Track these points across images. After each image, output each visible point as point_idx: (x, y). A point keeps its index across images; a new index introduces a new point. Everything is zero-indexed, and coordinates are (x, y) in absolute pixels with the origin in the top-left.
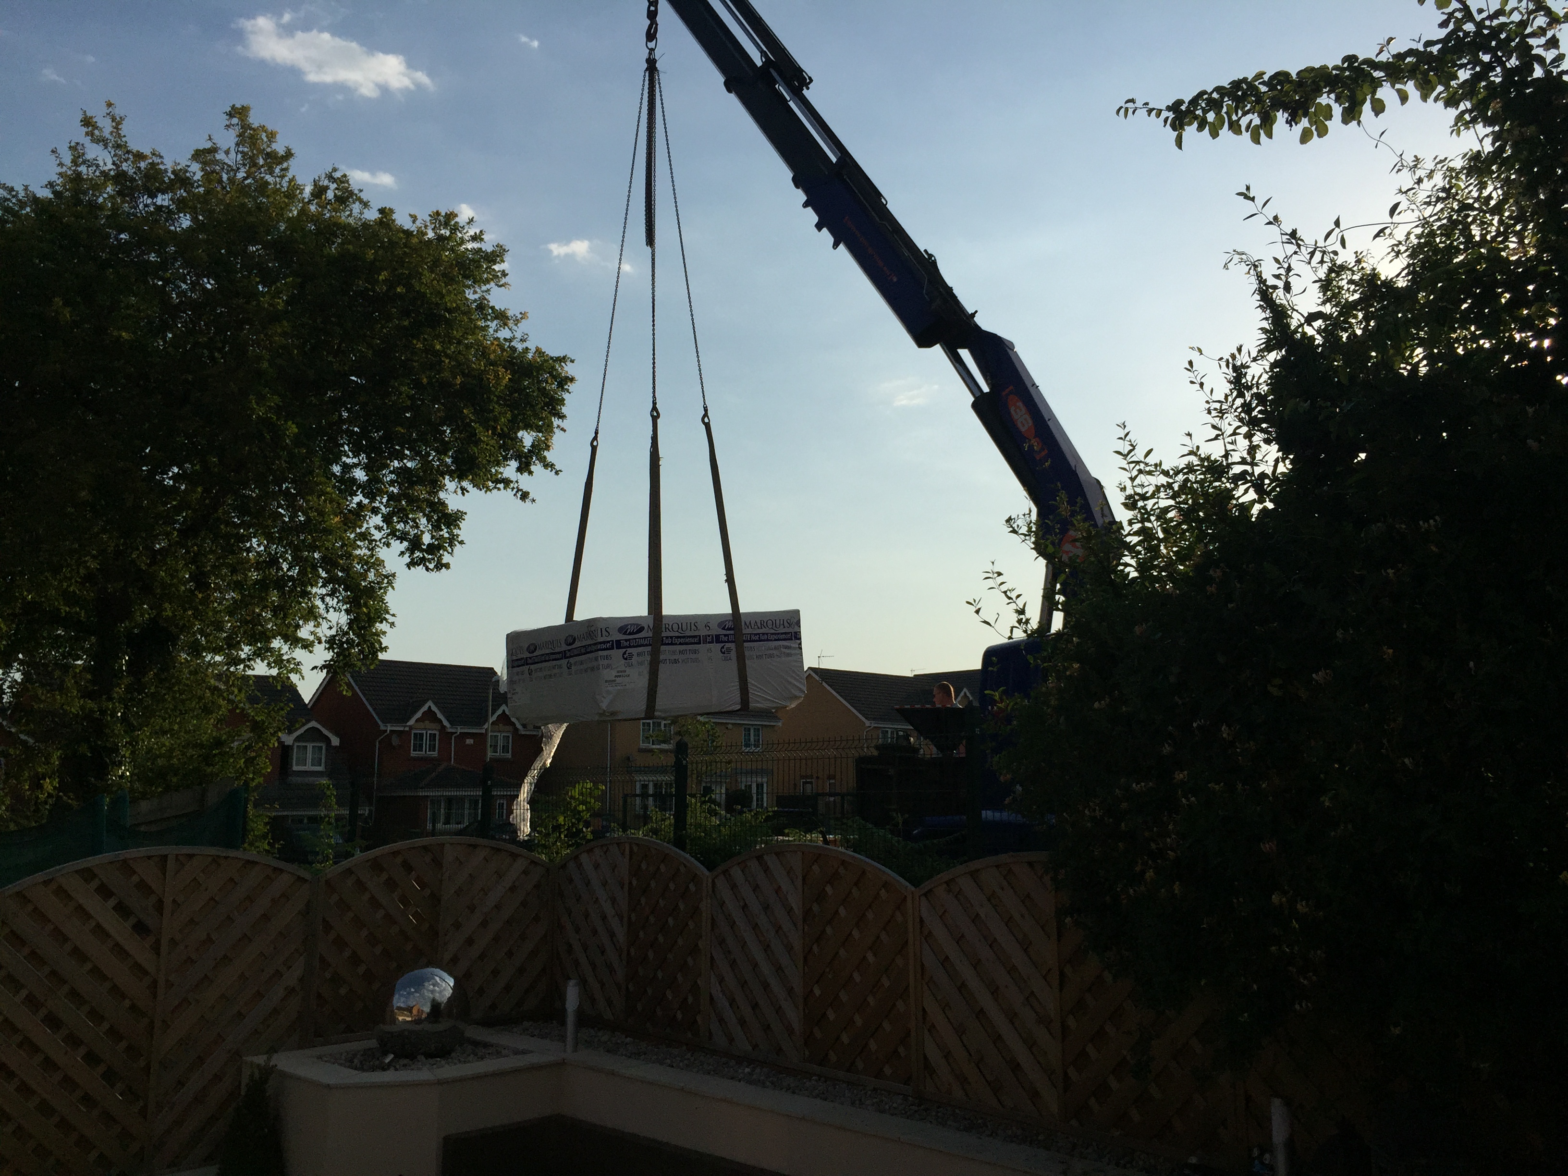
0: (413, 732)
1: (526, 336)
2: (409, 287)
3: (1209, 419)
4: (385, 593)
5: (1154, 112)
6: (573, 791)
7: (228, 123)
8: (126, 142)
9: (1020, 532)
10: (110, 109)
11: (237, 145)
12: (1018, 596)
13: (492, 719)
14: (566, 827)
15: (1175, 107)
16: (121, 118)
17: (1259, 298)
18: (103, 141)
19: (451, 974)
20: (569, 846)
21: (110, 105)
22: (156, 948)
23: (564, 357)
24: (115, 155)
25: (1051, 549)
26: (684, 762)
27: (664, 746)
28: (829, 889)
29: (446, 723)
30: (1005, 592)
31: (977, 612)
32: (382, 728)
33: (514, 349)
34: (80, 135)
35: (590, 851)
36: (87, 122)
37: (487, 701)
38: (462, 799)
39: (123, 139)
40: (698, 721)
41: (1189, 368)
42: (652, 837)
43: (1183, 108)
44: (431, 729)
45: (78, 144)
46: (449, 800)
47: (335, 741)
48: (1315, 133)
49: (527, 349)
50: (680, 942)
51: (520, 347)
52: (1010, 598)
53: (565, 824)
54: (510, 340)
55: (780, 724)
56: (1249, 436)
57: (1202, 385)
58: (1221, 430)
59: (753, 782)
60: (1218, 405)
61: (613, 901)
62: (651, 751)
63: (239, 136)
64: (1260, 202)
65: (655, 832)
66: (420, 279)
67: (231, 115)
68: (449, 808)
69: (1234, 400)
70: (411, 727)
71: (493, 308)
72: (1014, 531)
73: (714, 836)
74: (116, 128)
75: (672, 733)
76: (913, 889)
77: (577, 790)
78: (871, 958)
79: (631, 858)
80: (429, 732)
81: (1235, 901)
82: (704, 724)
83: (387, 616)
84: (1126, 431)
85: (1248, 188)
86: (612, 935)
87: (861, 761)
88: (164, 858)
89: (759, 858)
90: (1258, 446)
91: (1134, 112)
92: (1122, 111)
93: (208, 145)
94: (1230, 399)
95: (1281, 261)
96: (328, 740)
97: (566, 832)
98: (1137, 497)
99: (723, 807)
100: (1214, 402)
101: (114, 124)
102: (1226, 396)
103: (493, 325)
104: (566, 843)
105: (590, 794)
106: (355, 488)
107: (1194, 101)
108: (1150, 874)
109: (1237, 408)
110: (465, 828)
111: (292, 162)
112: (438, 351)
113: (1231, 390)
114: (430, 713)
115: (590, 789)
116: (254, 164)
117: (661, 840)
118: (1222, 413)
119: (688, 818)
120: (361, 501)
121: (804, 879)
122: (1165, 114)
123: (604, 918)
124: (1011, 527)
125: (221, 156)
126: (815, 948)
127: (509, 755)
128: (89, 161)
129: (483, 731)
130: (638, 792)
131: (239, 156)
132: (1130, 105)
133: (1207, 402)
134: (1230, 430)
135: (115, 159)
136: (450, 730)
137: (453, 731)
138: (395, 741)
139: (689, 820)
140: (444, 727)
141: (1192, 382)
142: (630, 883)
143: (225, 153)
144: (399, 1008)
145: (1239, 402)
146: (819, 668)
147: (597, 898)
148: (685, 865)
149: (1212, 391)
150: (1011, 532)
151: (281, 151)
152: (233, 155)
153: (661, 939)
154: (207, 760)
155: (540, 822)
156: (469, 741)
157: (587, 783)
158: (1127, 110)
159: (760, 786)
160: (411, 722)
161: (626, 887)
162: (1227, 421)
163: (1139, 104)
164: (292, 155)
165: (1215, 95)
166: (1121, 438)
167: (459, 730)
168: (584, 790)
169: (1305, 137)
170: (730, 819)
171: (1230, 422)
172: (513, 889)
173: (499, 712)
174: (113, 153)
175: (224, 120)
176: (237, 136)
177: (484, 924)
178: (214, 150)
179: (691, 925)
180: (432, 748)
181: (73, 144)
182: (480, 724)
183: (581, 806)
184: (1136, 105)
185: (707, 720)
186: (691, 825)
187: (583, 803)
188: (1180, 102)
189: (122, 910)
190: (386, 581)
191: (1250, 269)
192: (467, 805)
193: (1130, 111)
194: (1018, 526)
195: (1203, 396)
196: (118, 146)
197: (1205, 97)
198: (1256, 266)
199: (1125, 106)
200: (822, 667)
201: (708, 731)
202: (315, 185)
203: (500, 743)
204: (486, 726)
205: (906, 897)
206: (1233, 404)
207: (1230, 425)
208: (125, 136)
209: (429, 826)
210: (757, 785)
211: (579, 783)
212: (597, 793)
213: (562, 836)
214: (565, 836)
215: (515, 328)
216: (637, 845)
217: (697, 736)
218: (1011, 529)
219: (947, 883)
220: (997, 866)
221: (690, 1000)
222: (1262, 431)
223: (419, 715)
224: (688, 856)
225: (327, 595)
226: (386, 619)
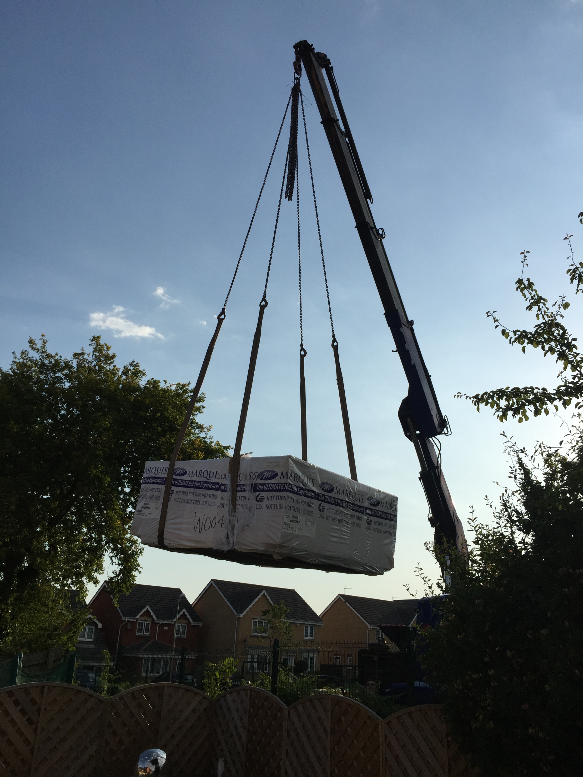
0: (138, 622)
1: (212, 437)
2: (162, 414)
3: (495, 519)
4: (138, 557)
5: (469, 398)
6: (224, 662)
7: (91, 343)
8: (47, 350)
9: (430, 549)
10: (43, 337)
11: (93, 352)
12: (429, 580)
13: (178, 616)
14: (220, 680)
15: (476, 397)
16: (46, 341)
17: (519, 465)
18: (37, 350)
19: (165, 751)
20: (221, 690)
21: (43, 335)
22: (35, 731)
23: (229, 447)
24: (41, 356)
25: (442, 560)
26: (277, 650)
27: (264, 635)
28: (343, 718)
29: (155, 618)
30: (423, 578)
31: (408, 590)
32: (123, 619)
33: (205, 442)
34: (27, 347)
35: (231, 693)
36: (31, 342)
37: (177, 607)
38: (160, 659)
39: (45, 349)
40: (282, 621)
41: (486, 499)
42: (261, 687)
43: (480, 397)
44: (146, 621)
45: (26, 351)
46: (154, 660)
47: (100, 626)
48: (524, 419)
49: (212, 442)
50: (272, 742)
51: (208, 441)
52: (425, 581)
53: (220, 678)
54: (205, 438)
55: (324, 625)
56: (511, 527)
57: (491, 506)
58: (499, 524)
59: (309, 656)
60: (498, 515)
61: (241, 720)
62: (257, 637)
63: (95, 348)
64: (509, 437)
65: (262, 684)
66: (168, 411)
67: (92, 340)
68: (153, 664)
69: (504, 513)
70: (137, 619)
71: (197, 423)
72: (428, 549)
73: (290, 688)
74: (44, 345)
75: (268, 627)
76: (382, 720)
77: (226, 661)
78: (362, 754)
79: (250, 698)
80: (146, 622)
81: (516, 731)
82: (285, 623)
83: (139, 568)
84: (473, 509)
85: (504, 432)
86: (240, 737)
87: (361, 652)
88: (43, 687)
89: (311, 701)
90: (515, 532)
91: (460, 397)
92: (456, 396)
93: (81, 352)
94: (503, 512)
95: (512, 468)
96: (96, 625)
97: (220, 683)
98: (479, 539)
99: (293, 671)
100: (496, 513)
101: (43, 343)
102: (501, 511)
103: (197, 431)
104: (219, 688)
105: (232, 664)
106: (128, 504)
107: (483, 396)
108: (481, 717)
109: (506, 516)
110: (160, 676)
111: (115, 359)
112: (173, 442)
113: (503, 508)
114: (147, 611)
115: (232, 661)
116: (100, 360)
117: (265, 689)
118: (500, 518)
119: (278, 677)
120: (131, 511)
121: (332, 713)
122: (472, 399)
123: (236, 728)
124: (426, 546)
125: (86, 357)
126: (336, 748)
127: (185, 636)
128: (29, 358)
129: (173, 623)
130: (249, 660)
131: (94, 356)
132: (459, 394)
133: (494, 513)
134: (503, 525)
135: (41, 357)
136: (157, 622)
137: (158, 622)
138: (129, 627)
139: (279, 679)
140: (154, 620)
141: (487, 505)
142: (250, 711)
143: (88, 355)
144: (140, 768)
145: (506, 513)
146: (344, 595)
147: (233, 718)
148: (276, 703)
149: (495, 508)
150: (426, 549)
151: (111, 354)
152: (91, 356)
153: (263, 740)
154: (50, 637)
155: (208, 676)
156: (166, 628)
157: (231, 658)
158: (458, 396)
159: (312, 659)
160: (138, 617)
161: (248, 712)
162: (502, 521)
163: (463, 394)
164: (115, 356)
165: (491, 394)
166: (471, 512)
167: (161, 622)
168: (230, 661)
169: (520, 420)
170: (298, 680)
171: (503, 521)
172: (194, 711)
173: (182, 613)
174: (40, 354)
175: (89, 342)
176: (94, 348)
177: (180, 728)
178: (83, 354)
179: (278, 734)
180: (147, 631)
181: (24, 351)
182: (172, 619)
183: (228, 670)
184: (461, 395)
185: (286, 621)
186: (279, 682)
187: (229, 668)
188: (478, 395)
189: (23, 712)
190: (139, 551)
191: (515, 453)
192: (162, 663)
193: (459, 396)
194: (429, 547)
195: (491, 511)
196: (43, 352)
197: (487, 394)
198: (517, 453)
199: (457, 394)
200: (346, 594)
201: (287, 627)
202: (125, 368)
203: (181, 630)
204: (175, 620)
205: (378, 724)
206: (504, 514)
207: (503, 523)
208: (46, 348)
209: (144, 674)
210: (311, 658)
211: (227, 658)
212: (236, 663)
213: (218, 685)
214: (219, 685)
215: (207, 433)
216: (254, 691)
217: (281, 630)
218: (426, 548)
219: (398, 717)
220: (420, 711)
221: (276, 773)
222: (516, 525)
223: (142, 613)
224: (277, 698)
225: (114, 556)
226: (138, 569)
